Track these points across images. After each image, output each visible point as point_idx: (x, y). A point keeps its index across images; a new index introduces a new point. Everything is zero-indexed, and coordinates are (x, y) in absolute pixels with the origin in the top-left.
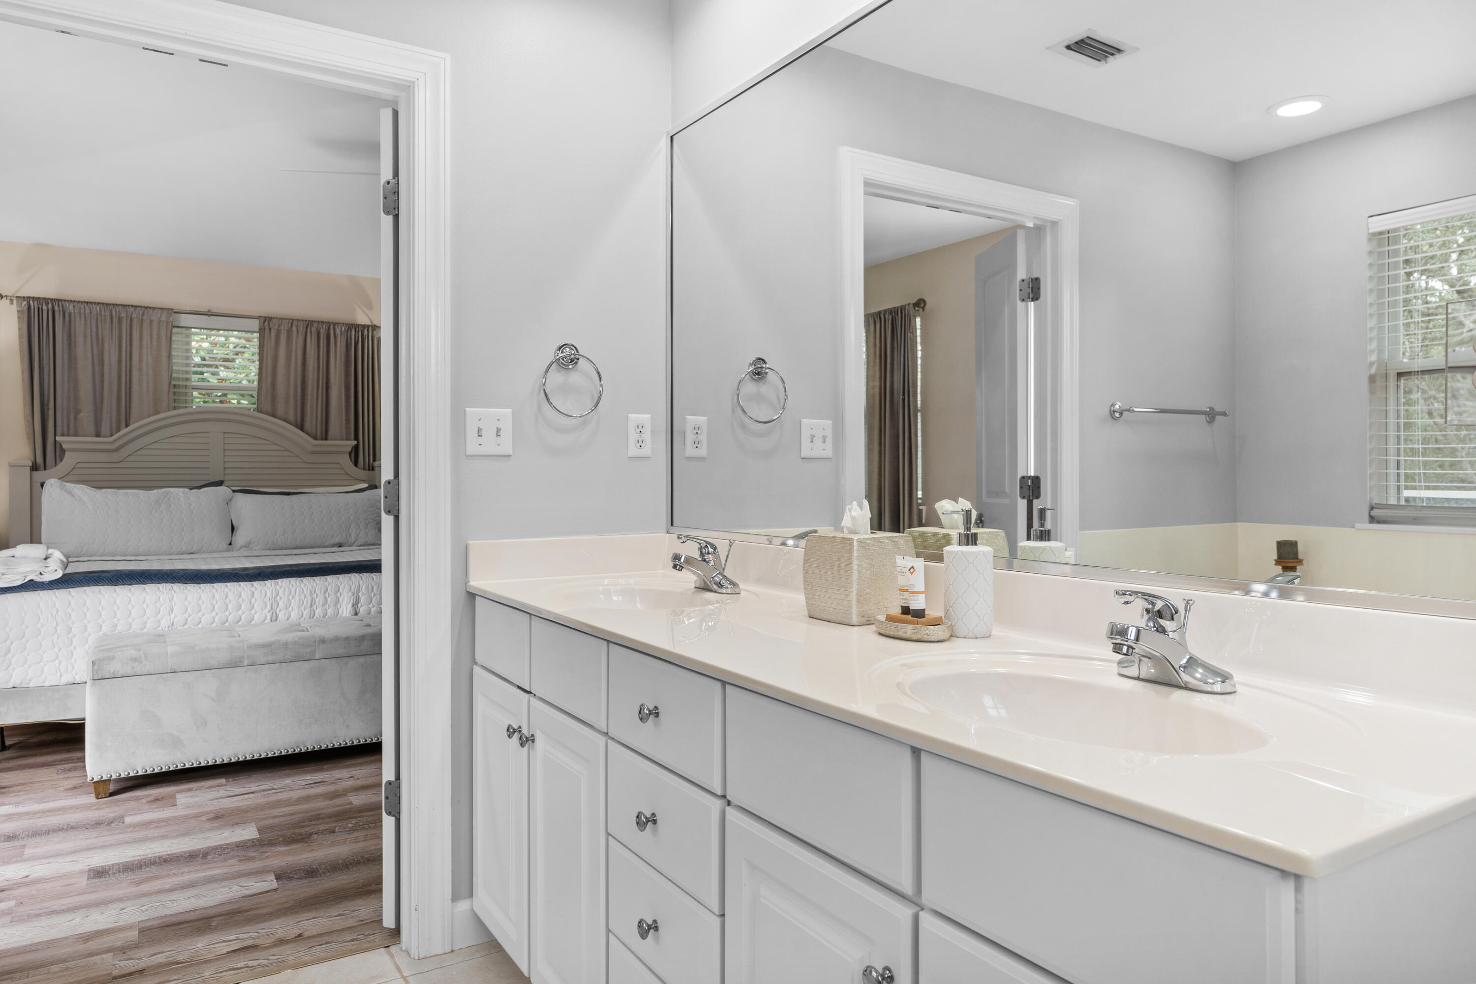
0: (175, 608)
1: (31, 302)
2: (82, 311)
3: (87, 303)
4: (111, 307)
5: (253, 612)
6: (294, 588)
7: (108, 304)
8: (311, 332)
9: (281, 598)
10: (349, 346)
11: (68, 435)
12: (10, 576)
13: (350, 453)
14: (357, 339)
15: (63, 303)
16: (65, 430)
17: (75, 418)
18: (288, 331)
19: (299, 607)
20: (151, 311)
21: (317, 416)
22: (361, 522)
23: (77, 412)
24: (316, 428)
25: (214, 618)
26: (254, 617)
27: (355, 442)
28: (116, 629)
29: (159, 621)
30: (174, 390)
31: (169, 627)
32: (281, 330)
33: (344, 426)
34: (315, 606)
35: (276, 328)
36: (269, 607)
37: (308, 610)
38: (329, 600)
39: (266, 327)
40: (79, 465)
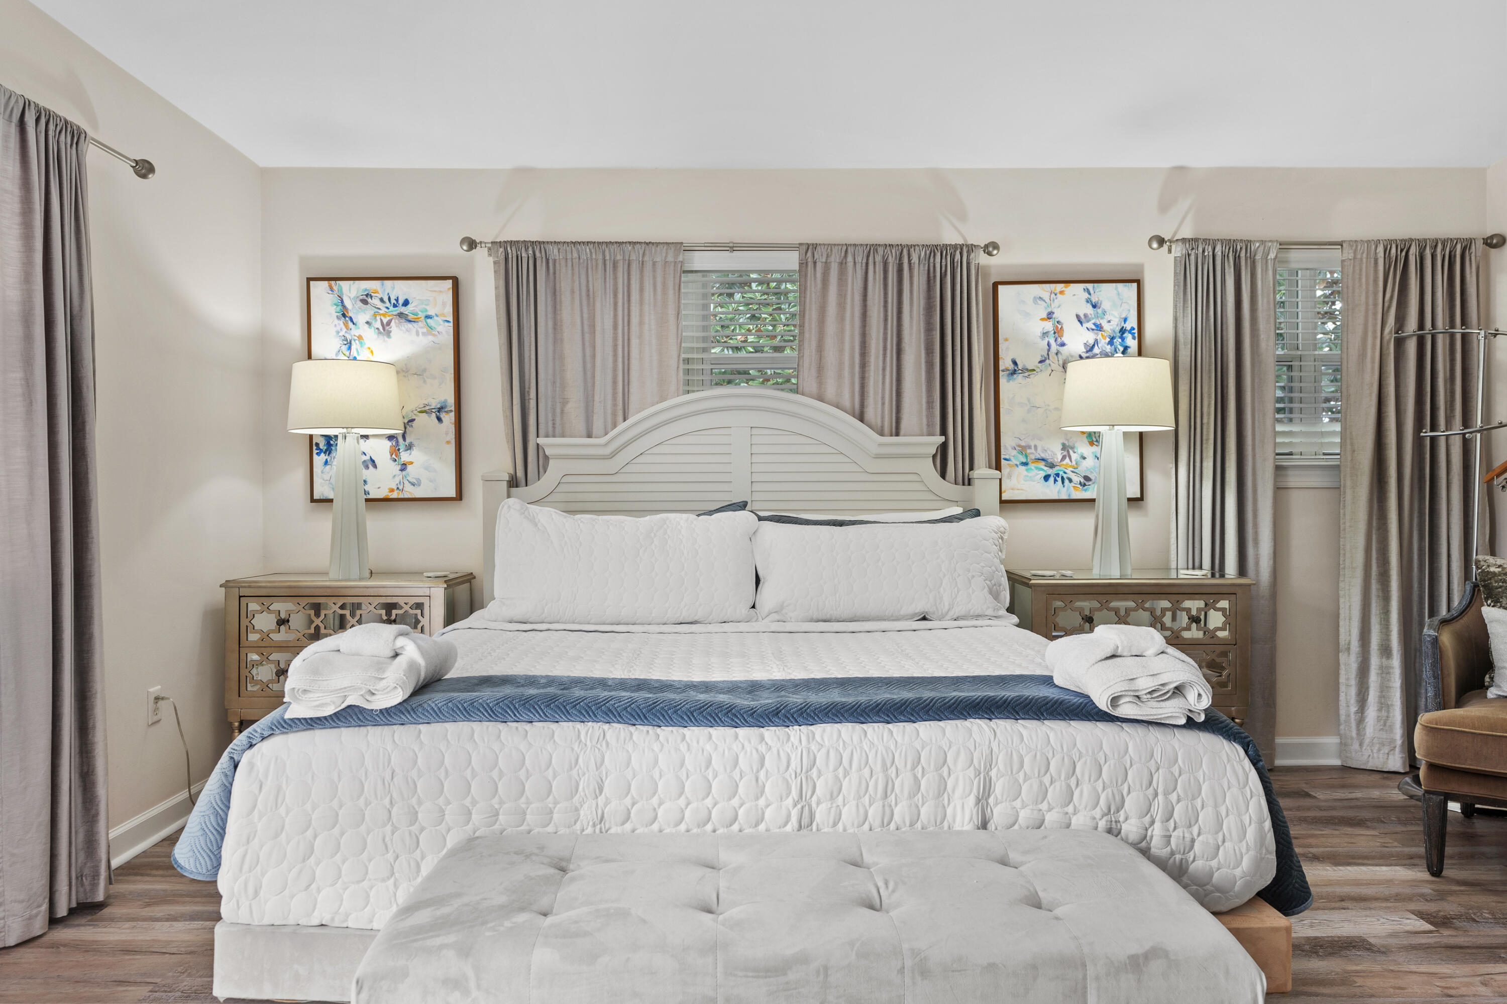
0: (607, 783)
1: (509, 249)
2: (569, 256)
3: (574, 243)
4: (604, 246)
5: (762, 802)
6: (848, 751)
7: (599, 243)
8: (875, 263)
9: (820, 774)
10: (932, 281)
11: (554, 436)
12: (317, 695)
13: (934, 457)
14: (943, 269)
15: (546, 246)
16: (550, 429)
17: (562, 412)
18: (841, 263)
19: (859, 798)
20: (654, 248)
21: (883, 398)
22: (959, 575)
23: (565, 402)
24: (883, 418)
25: (682, 811)
26: (763, 813)
27: (943, 439)
28: (497, 820)
29: (577, 810)
30: (687, 367)
31: (594, 825)
32: (830, 262)
33: (924, 413)
34: (893, 796)
35: (824, 260)
36: (794, 793)
37: (878, 805)
38: (923, 783)
39: (809, 260)
40: (565, 479)
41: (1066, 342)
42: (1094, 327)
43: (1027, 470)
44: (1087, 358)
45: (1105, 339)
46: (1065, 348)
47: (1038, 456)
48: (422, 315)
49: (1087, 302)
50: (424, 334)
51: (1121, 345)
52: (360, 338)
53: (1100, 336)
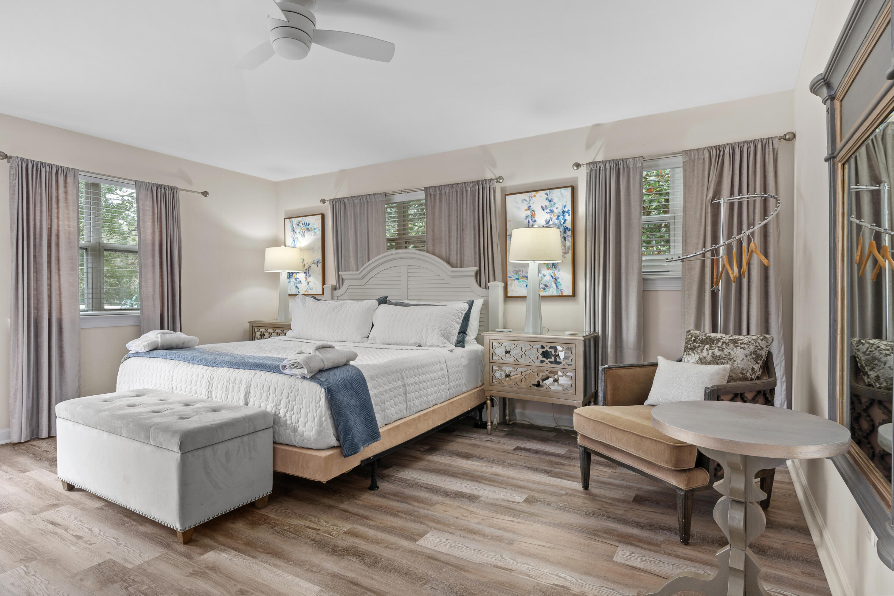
1: (333, 202)
2: (351, 202)
4: (361, 197)
5: (201, 388)
8: (453, 192)
10: (475, 197)
11: (346, 271)
13: (476, 276)
14: (479, 191)
15: (344, 199)
16: (345, 269)
17: (348, 262)
18: (440, 194)
21: (457, 251)
23: (350, 258)
27: (479, 267)
32: (436, 194)
33: (473, 257)
35: (434, 194)
39: (429, 194)
40: (349, 287)
41: (536, 220)
42: (550, 212)
43: (518, 282)
44: (547, 227)
45: (555, 217)
46: (536, 223)
47: (524, 275)
48: (313, 228)
49: (547, 199)
50: (314, 235)
51: (563, 219)
52: (297, 238)
53: (552, 216)
